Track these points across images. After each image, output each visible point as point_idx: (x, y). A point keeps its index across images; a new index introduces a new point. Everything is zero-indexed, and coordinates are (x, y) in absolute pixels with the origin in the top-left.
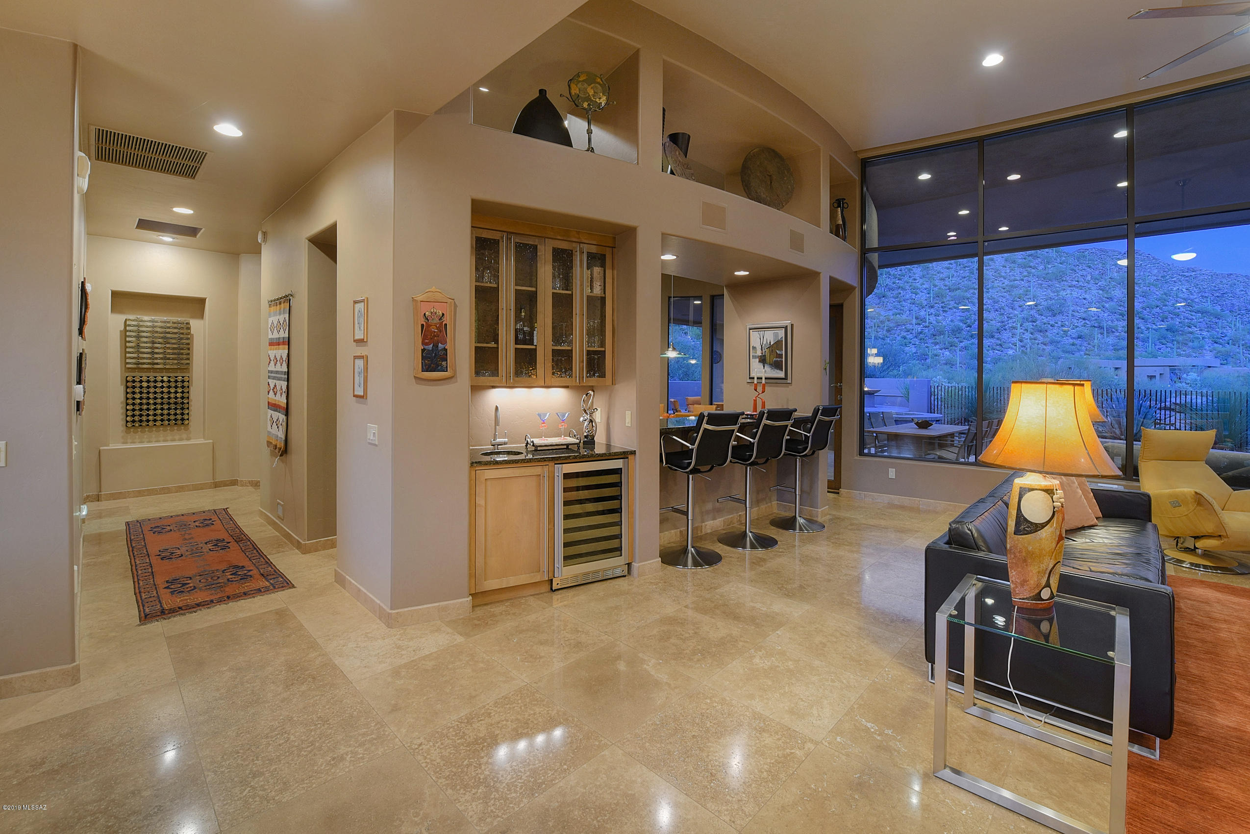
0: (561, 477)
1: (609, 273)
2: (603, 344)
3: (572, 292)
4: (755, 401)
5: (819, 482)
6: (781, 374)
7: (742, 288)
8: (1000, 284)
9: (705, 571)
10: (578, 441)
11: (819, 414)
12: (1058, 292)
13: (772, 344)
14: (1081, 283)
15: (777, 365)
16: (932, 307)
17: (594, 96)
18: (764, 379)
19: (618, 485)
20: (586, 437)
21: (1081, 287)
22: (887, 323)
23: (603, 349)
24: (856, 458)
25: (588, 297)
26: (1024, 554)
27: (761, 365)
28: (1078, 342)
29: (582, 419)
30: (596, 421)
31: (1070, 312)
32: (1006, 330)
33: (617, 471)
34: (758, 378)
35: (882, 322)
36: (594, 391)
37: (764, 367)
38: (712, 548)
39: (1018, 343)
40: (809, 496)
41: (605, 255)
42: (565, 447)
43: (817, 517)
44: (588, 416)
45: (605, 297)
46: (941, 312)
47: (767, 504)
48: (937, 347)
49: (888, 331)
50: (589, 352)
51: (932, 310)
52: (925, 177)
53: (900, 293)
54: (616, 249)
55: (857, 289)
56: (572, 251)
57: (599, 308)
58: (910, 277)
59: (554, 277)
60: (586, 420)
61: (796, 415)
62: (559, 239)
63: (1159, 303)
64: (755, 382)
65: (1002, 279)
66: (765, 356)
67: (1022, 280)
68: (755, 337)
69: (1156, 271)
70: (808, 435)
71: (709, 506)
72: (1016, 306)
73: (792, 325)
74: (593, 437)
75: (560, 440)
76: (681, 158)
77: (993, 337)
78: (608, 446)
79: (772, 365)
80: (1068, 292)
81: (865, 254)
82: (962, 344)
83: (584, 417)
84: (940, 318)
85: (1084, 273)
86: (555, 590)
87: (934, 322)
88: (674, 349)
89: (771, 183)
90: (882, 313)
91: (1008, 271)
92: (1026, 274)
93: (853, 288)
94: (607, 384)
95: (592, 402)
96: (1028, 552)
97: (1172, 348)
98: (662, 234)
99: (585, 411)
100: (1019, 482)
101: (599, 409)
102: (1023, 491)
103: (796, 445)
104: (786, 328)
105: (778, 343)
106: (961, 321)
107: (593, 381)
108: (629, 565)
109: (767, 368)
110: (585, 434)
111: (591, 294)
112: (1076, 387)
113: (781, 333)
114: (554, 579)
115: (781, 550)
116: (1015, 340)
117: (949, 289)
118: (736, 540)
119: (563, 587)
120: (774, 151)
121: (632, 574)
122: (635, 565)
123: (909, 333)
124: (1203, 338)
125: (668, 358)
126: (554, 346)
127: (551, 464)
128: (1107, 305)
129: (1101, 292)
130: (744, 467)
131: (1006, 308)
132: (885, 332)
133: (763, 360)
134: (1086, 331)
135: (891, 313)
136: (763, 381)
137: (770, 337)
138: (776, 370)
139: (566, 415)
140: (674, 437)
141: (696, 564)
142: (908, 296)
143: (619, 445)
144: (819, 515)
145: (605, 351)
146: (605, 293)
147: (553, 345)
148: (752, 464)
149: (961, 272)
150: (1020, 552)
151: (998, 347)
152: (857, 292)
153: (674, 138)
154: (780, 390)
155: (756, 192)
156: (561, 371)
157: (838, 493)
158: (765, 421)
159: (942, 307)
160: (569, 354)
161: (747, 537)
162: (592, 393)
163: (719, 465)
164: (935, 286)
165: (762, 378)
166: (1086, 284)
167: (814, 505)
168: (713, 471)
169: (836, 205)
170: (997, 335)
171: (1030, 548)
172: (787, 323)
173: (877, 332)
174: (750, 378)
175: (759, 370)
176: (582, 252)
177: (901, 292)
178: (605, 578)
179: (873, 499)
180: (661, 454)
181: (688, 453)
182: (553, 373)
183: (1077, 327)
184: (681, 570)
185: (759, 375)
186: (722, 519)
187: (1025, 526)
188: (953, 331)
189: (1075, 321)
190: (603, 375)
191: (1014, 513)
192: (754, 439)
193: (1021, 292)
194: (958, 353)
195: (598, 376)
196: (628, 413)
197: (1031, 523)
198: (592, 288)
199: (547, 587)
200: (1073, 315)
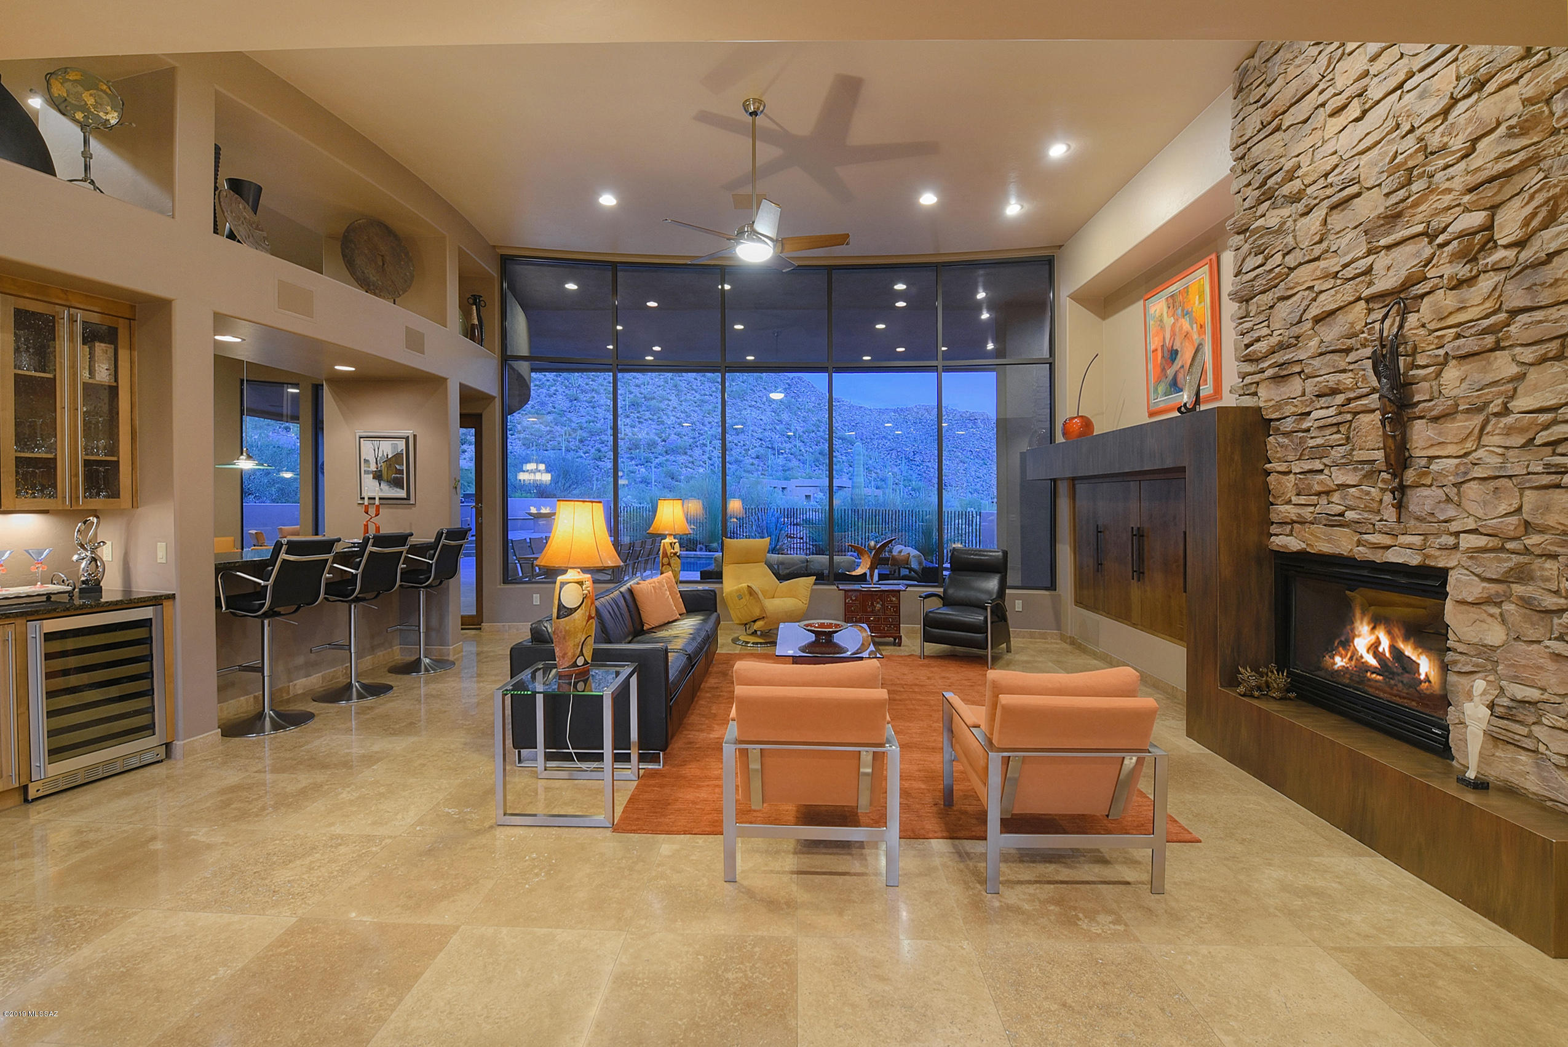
0: (40, 640)
1: (123, 354)
2: (113, 449)
3: (55, 376)
4: (366, 526)
5: (450, 617)
6: (402, 494)
7: (348, 386)
8: (692, 398)
9: (291, 734)
10: (70, 588)
11: (443, 538)
12: (741, 411)
13: (389, 457)
14: (758, 405)
15: (397, 483)
16: (628, 417)
17: (95, 107)
18: (377, 499)
19: (148, 641)
20: (83, 582)
21: (758, 408)
22: (579, 432)
23: (115, 459)
24: (499, 587)
25: (86, 386)
26: (563, 633)
27: (376, 483)
28: (756, 462)
29: (75, 557)
30: (104, 559)
31: (750, 432)
32: (697, 446)
33: (146, 623)
34: (369, 498)
35: (574, 430)
36: (98, 517)
37: (380, 484)
38: (303, 708)
39: (708, 461)
40: (436, 634)
41: (117, 329)
42: (44, 598)
43: (449, 655)
44: (89, 554)
45: (117, 387)
46: (637, 423)
47: (386, 650)
48: (633, 462)
49: (581, 441)
50: (87, 463)
51: (628, 420)
52: (571, 286)
53: (594, 397)
54: (136, 322)
55: (497, 399)
56: (54, 317)
57: (107, 400)
58: (604, 379)
59: (17, 350)
60: (83, 559)
61: (413, 540)
62: (28, 298)
63: (814, 428)
64: (366, 503)
65: (694, 392)
66: (381, 471)
67: (711, 395)
68: (368, 448)
69: (814, 398)
70: (431, 562)
71: (300, 660)
72: (706, 423)
73: (415, 436)
74: (98, 583)
75: (34, 589)
76: (248, 213)
77: (686, 453)
78: (127, 591)
79: (390, 482)
80: (749, 411)
81: (506, 361)
82: (657, 461)
83: (79, 554)
84: (636, 430)
85: (761, 394)
86: (34, 800)
87: (630, 434)
88: (249, 457)
89: (384, 264)
90: (574, 419)
91: (699, 384)
92: (714, 389)
93: (494, 398)
94: (122, 507)
95: (96, 534)
96: (566, 631)
97: (823, 470)
98: (214, 313)
99: (82, 546)
100: (560, 578)
101: (109, 543)
102: (563, 584)
103: (415, 575)
104: (407, 439)
105: (397, 457)
106: (657, 434)
107: (97, 503)
108: (168, 746)
109: (384, 486)
110: (83, 579)
111: (91, 381)
112: (594, 504)
113: (401, 445)
114: (30, 785)
115: (395, 695)
116: (705, 457)
117: (645, 397)
118: (337, 694)
119: (48, 792)
120: (387, 227)
121: (173, 757)
122: (178, 744)
123: (603, 445)
124: (843, 462)
125: (242, 471)
126: (20, 451)
127: (19, 622)
128: (778, 427)
129: (773, 414)
130: (347, 605)
131: (697, 423)
132: (577, 443)
133: (378, 476)
134: (762, 451)
135: (584, 420)
136: (377, 502)
137: (387, 448)
138: (396, 489)
139: (45, 553)
140: (238, 573)
141: (276, 727)
142: (602, 402)
143: (143, 587)
144: (451, 653)
145: (118, 461)
146: (116, 380)
147: (16, 451)
148: (357, 600)
149: (657, 380)
150: (561, 632)
151: (690, 465)
152: (497, 403)
153: (236, 185)
154: (401, 512)
155: (363, 272)
156: (33, 487)
157: (480, 629)
158: (370, 548)
159: (638, 418)
160: (49, 466)
161: (352, 688)
162: (95, 520)
163: (307, 604)
164: (631, 393)
165: (374, 498)
166: (762, 406)
167: (443, 642)
168: (299, 612)
169: (471, 301)
170: (689, 453)
171: (567, 628)
172: (409, 433)
173: (569, 442)
174: (361, 498)
175: (372, 488)
176: (72, 320)
177: (595, 395)
178: (126, 768)
179: (517, 630)
180: (218, 599)
181: (260, 593)
182: (18, 493)
183: (755, 447)
184: (254, 738)
185: (372, 495)
186: (320, 674)
187: (564, 612)
188: (649, 444)
189: (754, 441)
190: (115, 494)
191: (556, 602)
192: (358, 570)
193: (710, 407)
194: (653, 469)
195: (104, 496)
196: (161, 548)
197: (568, 608)
198: (92, 373)
199: (17, 798)
200: (752, 435)
